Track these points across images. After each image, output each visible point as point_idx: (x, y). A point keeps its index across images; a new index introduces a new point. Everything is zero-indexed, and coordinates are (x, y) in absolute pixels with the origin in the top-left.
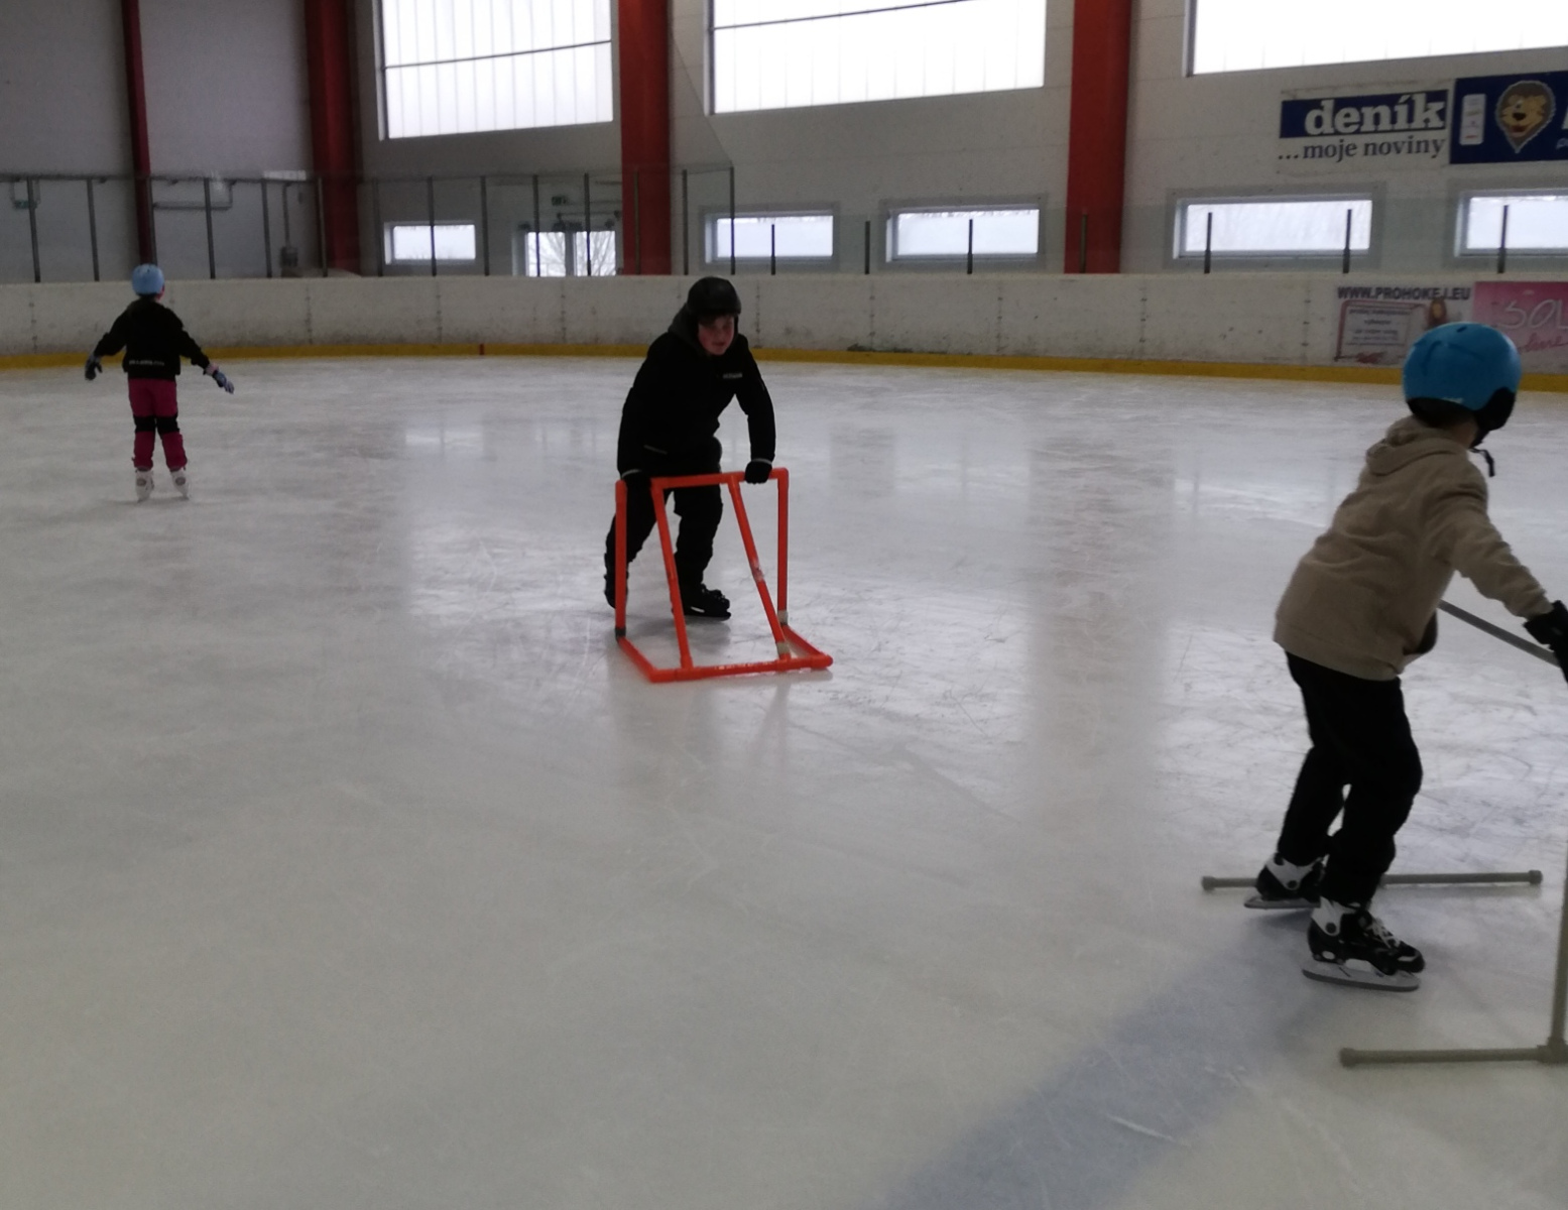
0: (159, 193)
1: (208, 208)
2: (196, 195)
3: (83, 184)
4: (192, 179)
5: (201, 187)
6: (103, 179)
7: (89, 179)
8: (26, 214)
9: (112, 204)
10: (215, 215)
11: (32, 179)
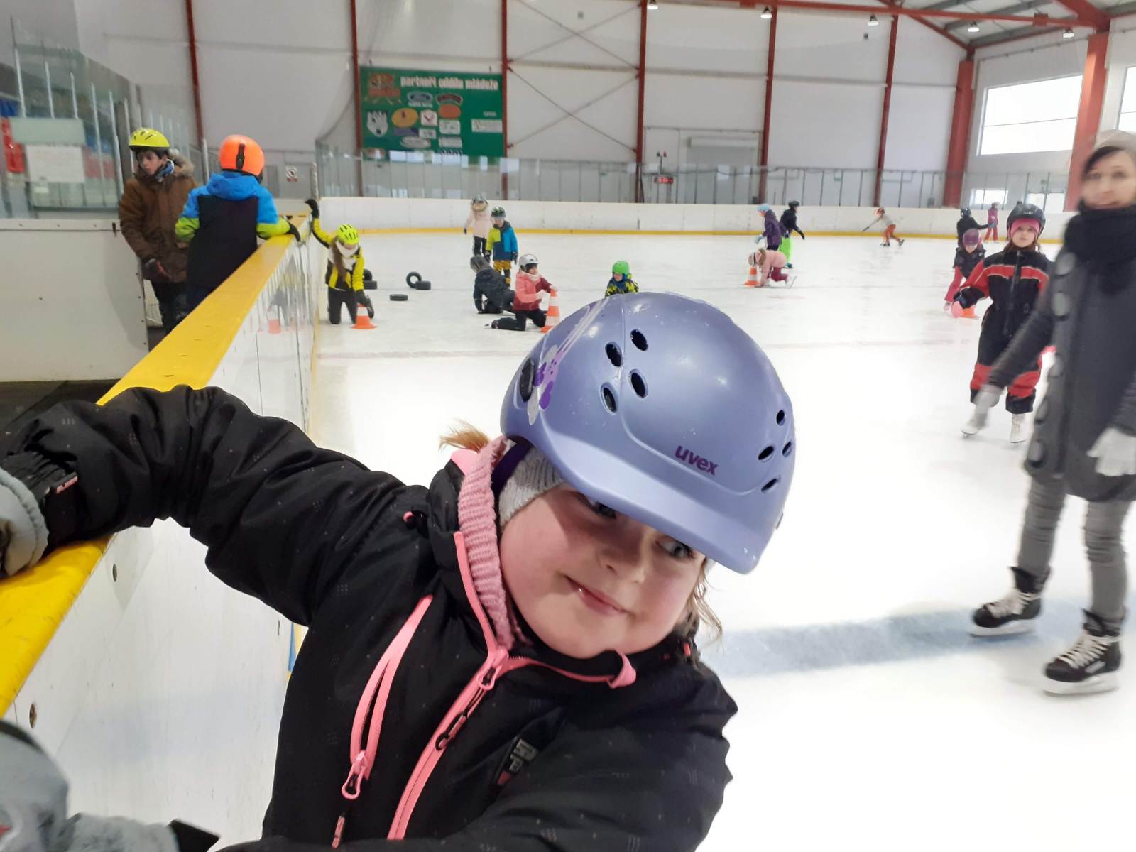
0: (885, 176)
1: (902, 182)
2: (897, 176)
3: (859, 173)
4: (897, 171)
5: (900, 174)
6: (866, 170)
7: (863, 171)
8: (839, 183)
9: (869, 179)
10: (903, 185)
11: (843, 171)
